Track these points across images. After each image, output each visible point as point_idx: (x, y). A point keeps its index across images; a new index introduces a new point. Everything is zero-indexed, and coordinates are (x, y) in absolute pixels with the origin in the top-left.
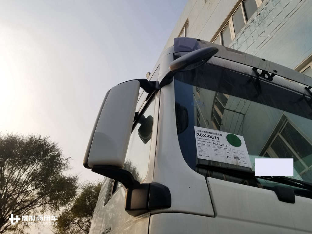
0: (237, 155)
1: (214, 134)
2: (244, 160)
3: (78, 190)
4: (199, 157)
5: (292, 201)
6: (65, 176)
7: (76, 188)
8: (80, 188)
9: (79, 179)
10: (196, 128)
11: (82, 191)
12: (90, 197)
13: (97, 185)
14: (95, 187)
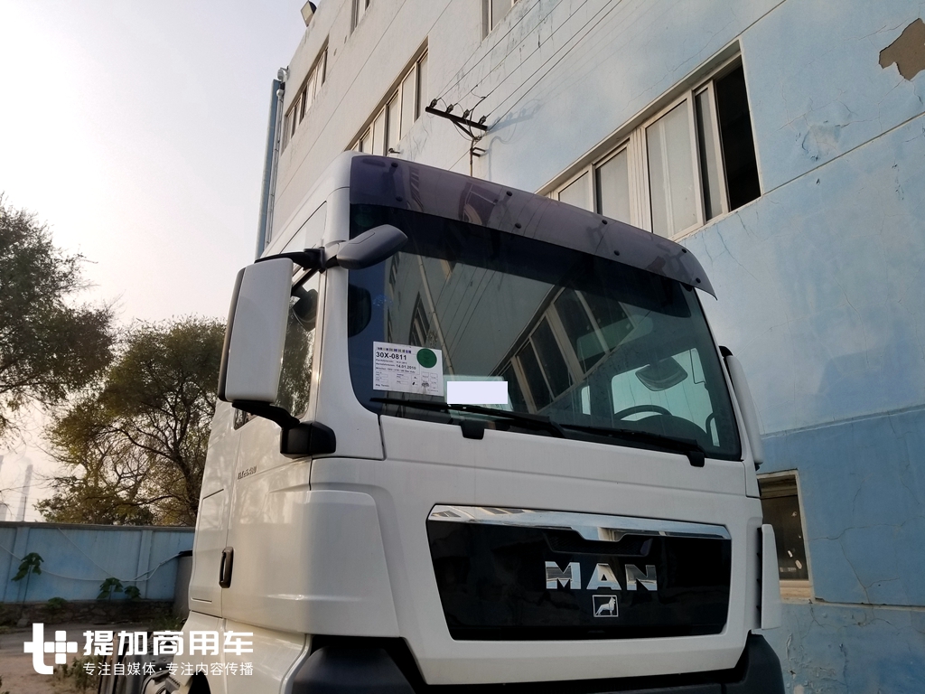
0: (427, 380)
1: (400, 351)
2: (435, 386)
3: (115, 347)
4: (375, 388)
5: (479, 436)
6: (70, 307)
7: (109, 340)
8: (121, 341)
9: (116, 316)
10: (376, 345)
11: (126, 347)
12: (151, 363)
13: (169, 331)
14: (164, 335)
